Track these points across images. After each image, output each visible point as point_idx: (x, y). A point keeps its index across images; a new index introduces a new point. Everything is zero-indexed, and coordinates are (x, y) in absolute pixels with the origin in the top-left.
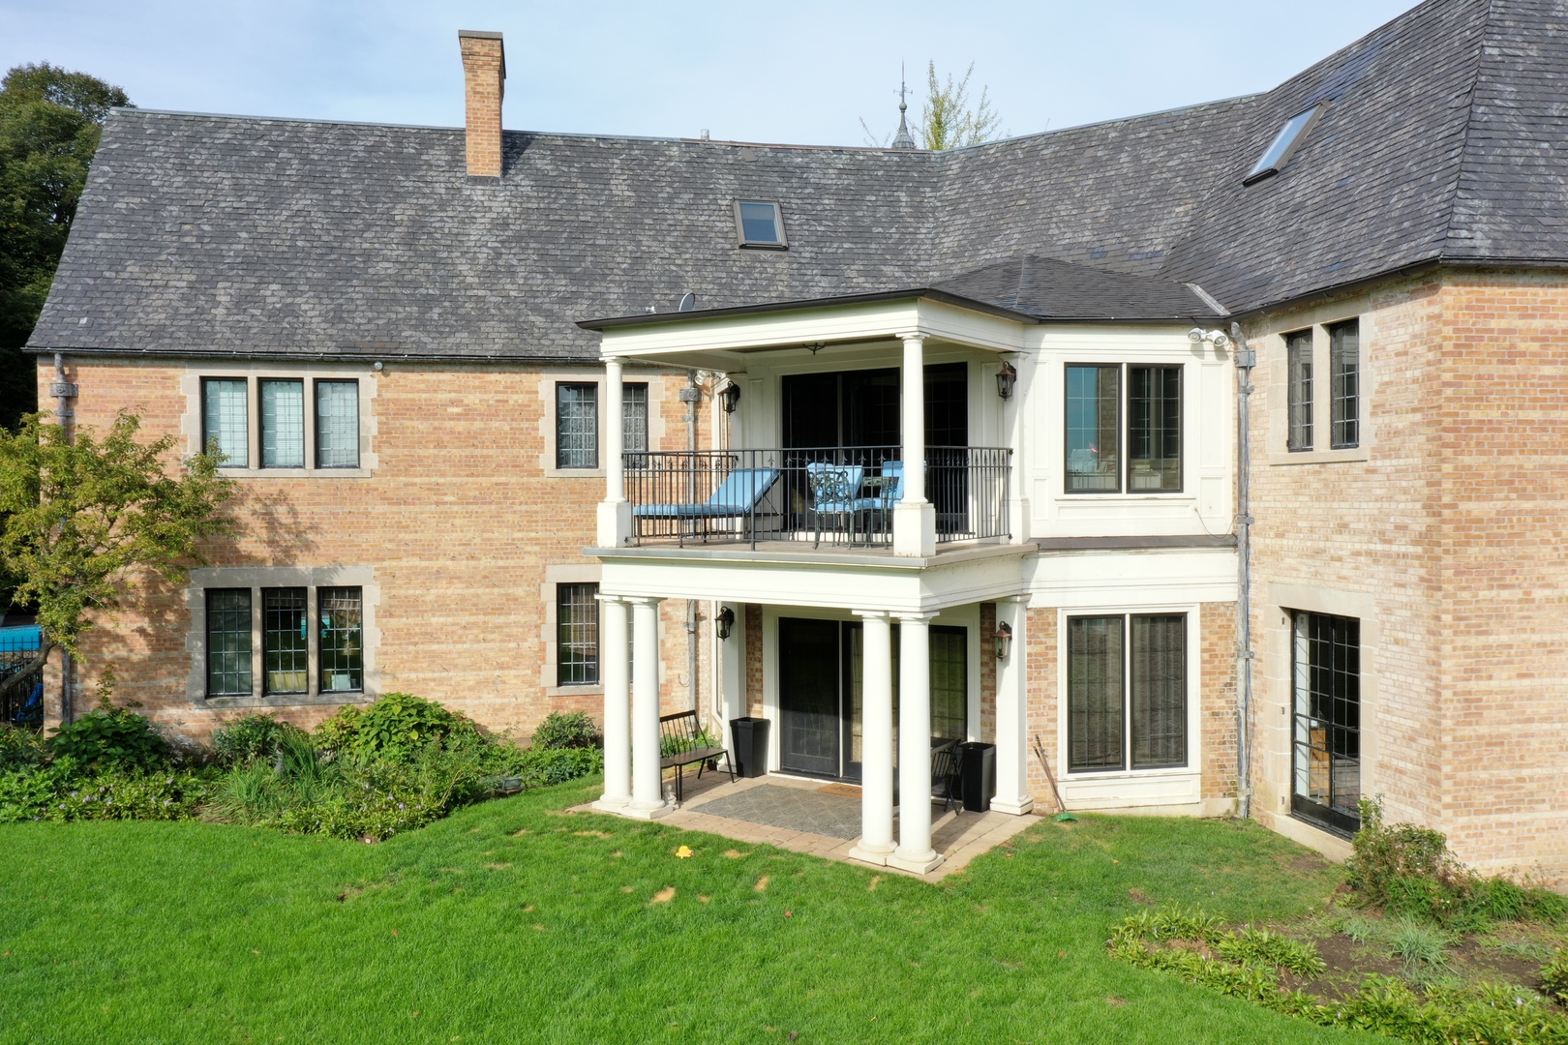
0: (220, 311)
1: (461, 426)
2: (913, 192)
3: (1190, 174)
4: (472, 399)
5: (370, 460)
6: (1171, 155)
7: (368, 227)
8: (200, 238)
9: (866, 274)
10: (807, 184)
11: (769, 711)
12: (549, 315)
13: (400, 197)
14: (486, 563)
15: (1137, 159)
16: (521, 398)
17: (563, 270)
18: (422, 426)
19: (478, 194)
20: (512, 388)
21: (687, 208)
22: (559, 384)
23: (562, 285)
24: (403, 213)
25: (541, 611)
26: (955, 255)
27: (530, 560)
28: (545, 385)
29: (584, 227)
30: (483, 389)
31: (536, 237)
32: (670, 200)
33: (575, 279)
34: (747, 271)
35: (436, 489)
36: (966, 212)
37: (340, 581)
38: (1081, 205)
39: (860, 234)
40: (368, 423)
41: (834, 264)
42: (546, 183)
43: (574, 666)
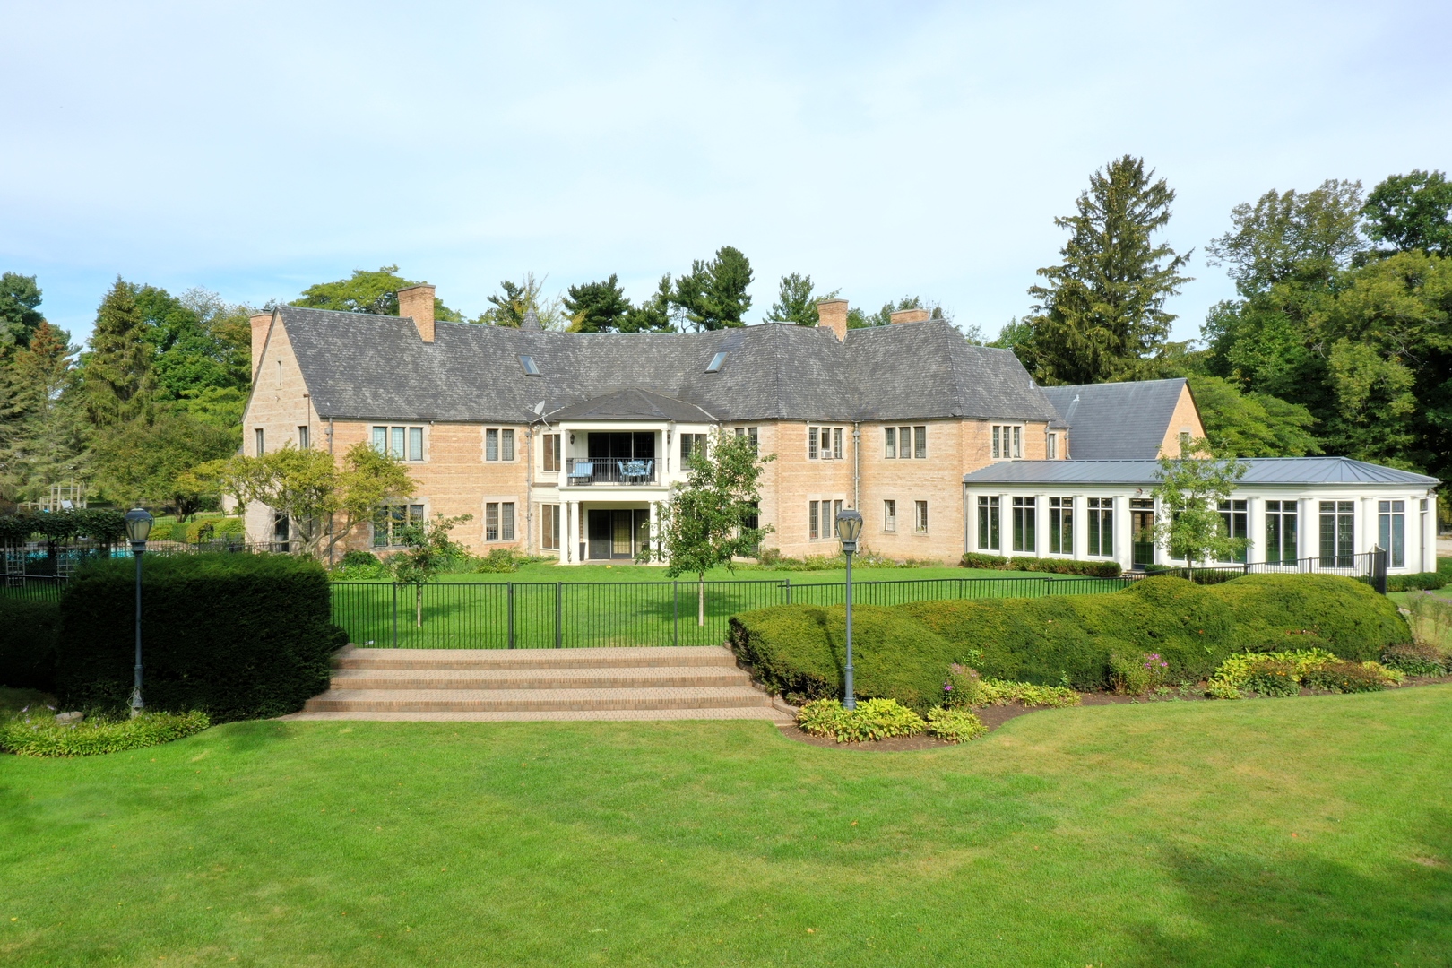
0: (369, 400)
1: (456, 445)
2: (573, 353)
3: (680, 361)
4: (460, 435)
5: (427, 457)
6: (672, 352)
7: (399, 364)
8: (344, 368)
9: (569, 387)
10: (537, 348)
11: (586, 540)
12: (476, 403)
13: (403, 350)
14: (464, 495)
15: (659, 351)
16: (475, 435)
17: (473, 384)
18: (444, 445)
19: (428, 349)
20: (472, 431)
21: (502, 357)
22: (488, 430)
23: (475, 390)
24: (407, 358)
25: (482, 512)
26: (598, 381)
27: (478, 495)
28: (483, 429)
29: (471, 366)
30: (463, 431)
31: (457, 369)
32: (495, 353)
33: (478, 388)
34: (532, 385)
35: (448, 468)
36: (596, 363)
37: (418, 503)
38: (642, 366)
39: (561, 370)
40: (427, 444)
41: (557, 383)
42: (449, 345)
43: (492, 534)
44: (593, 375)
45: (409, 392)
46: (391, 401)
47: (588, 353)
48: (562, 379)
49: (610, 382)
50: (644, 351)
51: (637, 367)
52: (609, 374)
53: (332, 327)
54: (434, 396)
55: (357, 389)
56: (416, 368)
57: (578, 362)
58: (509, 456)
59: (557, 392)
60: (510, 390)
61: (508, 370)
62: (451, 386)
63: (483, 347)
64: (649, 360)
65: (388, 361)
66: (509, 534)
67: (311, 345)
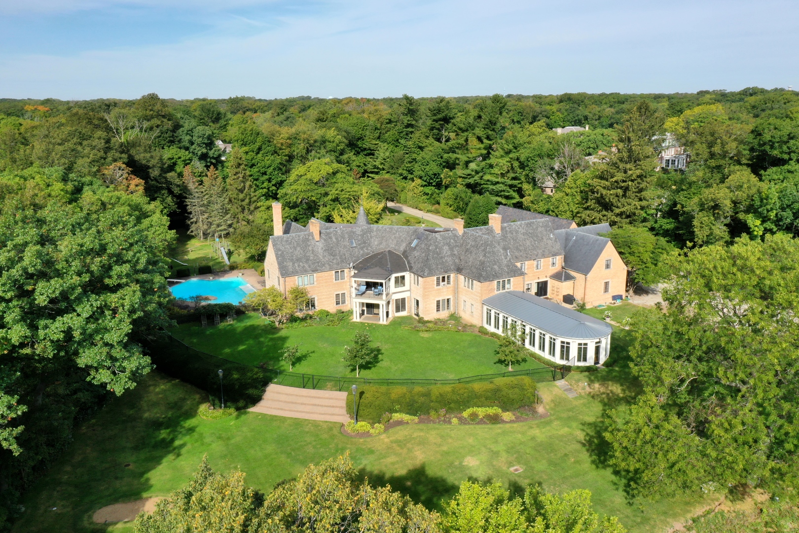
0: (297, 268)
1: (325, 278)
2: (370, 234)
3: (406, 239)
4: (326, 275)
5: (315, 283)
6: (403, 235)
7: (307, 252)
8: (290, 257)
9: (366, 249)
11: (365, 310)
12: (332, 262)
13: (309, 246)
14: (328, 293)
17: (331, 255)
18: (321, 279)
19: (317, 243)
20: (330, 273)
21: (343, 241)
25: (334, 297)
26: (377, 246)
27: (333, 292)
28: (334, 272)
29: (332, 247)
31: (327, 250)
32: (341, 240)
33: (333, 256)
34: (352, 251)
35: (322, 286)
36: (377, 238)
37: (312, 297)
38: (393, 240)
39: (365, 243)
40: (315, 279)
41: (362, 248)
42: (325, 240)
43: (338, 303)
44: (376, 243)
45: (310, 262)
46: (304, 266)
47: (375, 233)
48: (364, 247)
49: (381, 246)
50: (394, 234)
51: (390, 240)
52: (381, 243)
53: (287, 241)
54: (318, 262)
55: (294, 263)
56: (313, 251)
57: (371, 237)
58: (343, 278)
59: (361, 252)
60: (345, 255)
61: (345, 246)
62: (324, 257)
63: (337, 239)
64: (395, 237)
65: (304, 251)
66: (344, 302)
67: (280, 250)
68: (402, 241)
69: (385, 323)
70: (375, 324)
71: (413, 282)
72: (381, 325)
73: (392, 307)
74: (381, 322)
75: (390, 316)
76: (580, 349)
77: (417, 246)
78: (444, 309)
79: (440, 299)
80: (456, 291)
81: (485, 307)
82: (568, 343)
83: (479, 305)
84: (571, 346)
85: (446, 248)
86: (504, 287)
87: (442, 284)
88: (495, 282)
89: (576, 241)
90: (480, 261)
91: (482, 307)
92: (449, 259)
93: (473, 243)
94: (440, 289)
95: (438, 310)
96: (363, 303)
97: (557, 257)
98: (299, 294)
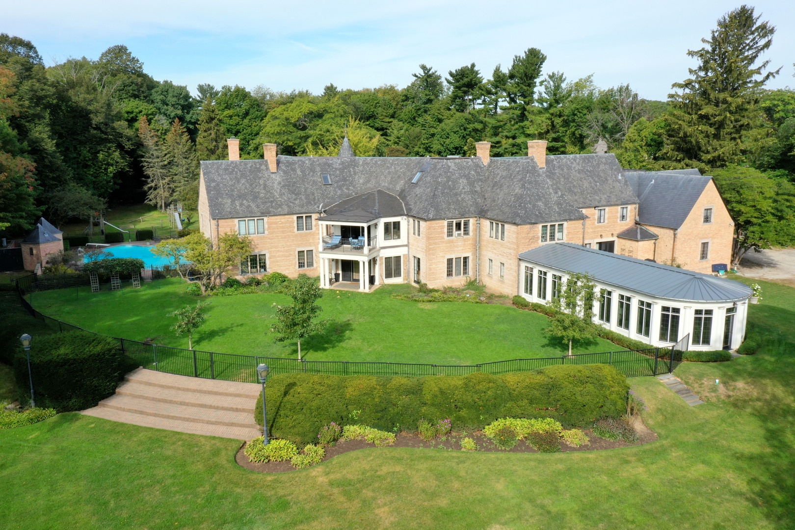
0: (238, 207)
1: (281, 225)
2: (353, 168)
3: (404, 174)
4: (283, 220)
5: (266, 232)
6: (401, 169)
7: (256, 186)
8: (228, 191)
9: (347, 189)
10: (333, 168)
11: (340, 272)
12: (293, 203)
13: (260, 178)
14: (286, 248)
15: (395, 168)
16: (291, 220)
17: (293, 193)
18: (275, 226)
19: (273, 176)
20: (289, 218)
21: (312, 176)
22: (297, 217)
23: (294, 196)
24: (261, 182)
25: (295, 256)
26: (363, 185)
27: (293, 248)
28: (295, 217)
29: (295, 183)
30: (284, 219)
31: (286, 185)
32: (309, 174)
33: (296, 195)
34: (325, 190)
35: (277, 236)
36: (364, 174)
37: (262, 253)
38: (385, 177)
39: (345, 180)
40: (266, 226)
41: (340, 187)
42: (285, 172)
43: (301, 265)
44: (361, 181)
45: (259, 201)
46: (249, 206)
47: (361, 168)
48: (343, 185)
49: (369, 185)
50: (388, 168)
51: (382, 177)
52: (368, 181)
53: (226, 169)
54: (272, 202)
55: (233, 201)
56: (265, 186)
57: (355, 173)
58: (309, 228)
59: (339, 192)
60: (313, 194)
61: (314, 183)
62: (281, 195)
63: (302, 172)
64: (389, 173)
65: (251, 185)
66: (310, 264)
67: (214, 181)
68: (399, 177)
69: (367, 290)
70: (352, 293)
71: (412, 231)
72: (361, 293)
73: (380, 269)
74: (361, 290)
75: (377, 282)
76: (697, 321)
77: (419, 180)
78: (458, 274)
79: (453, 256)
80: (477, 246)
81: (523, 265)
82: (677, 310)
83: (516, 262)
84: (682, 315)
85: (463, 182)
86: (552, 237)
87: (455, 233)
88: (540, 226)
89: (654, 185)
90: (516, 195)
91: (519, 266)
92: (468, 198)
93: (504, 174)
94: (452, 241)
95: (449, 274)
96: (337, 261)
97: (629, 207)
98: (235, 244)
